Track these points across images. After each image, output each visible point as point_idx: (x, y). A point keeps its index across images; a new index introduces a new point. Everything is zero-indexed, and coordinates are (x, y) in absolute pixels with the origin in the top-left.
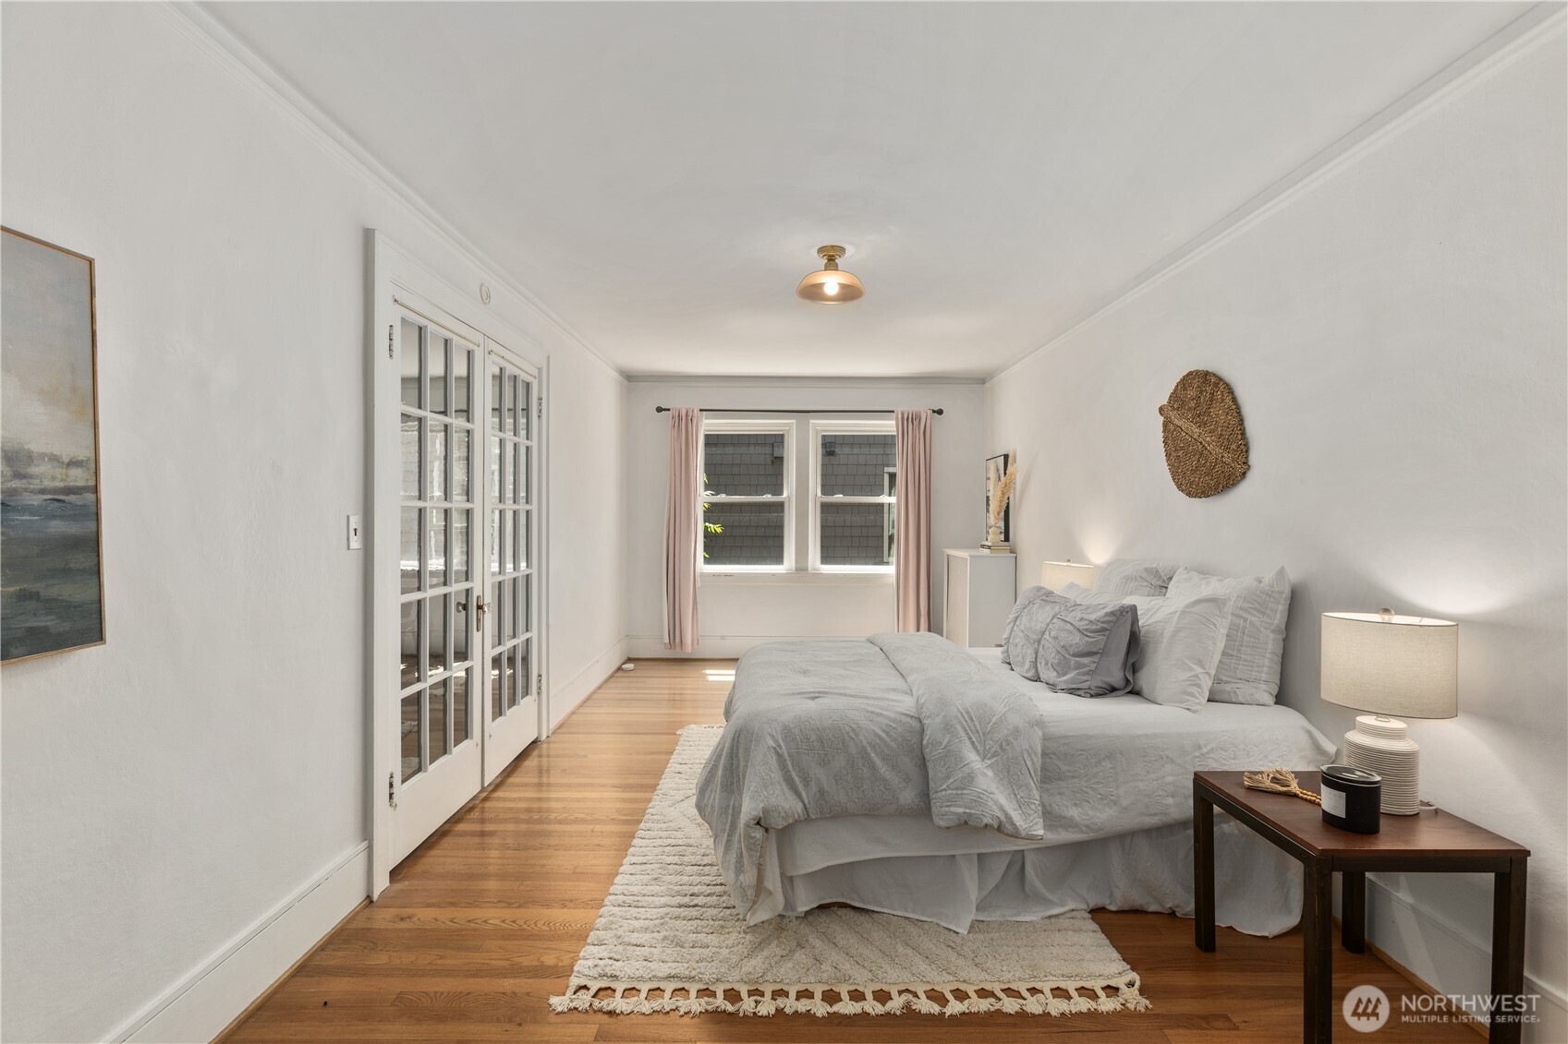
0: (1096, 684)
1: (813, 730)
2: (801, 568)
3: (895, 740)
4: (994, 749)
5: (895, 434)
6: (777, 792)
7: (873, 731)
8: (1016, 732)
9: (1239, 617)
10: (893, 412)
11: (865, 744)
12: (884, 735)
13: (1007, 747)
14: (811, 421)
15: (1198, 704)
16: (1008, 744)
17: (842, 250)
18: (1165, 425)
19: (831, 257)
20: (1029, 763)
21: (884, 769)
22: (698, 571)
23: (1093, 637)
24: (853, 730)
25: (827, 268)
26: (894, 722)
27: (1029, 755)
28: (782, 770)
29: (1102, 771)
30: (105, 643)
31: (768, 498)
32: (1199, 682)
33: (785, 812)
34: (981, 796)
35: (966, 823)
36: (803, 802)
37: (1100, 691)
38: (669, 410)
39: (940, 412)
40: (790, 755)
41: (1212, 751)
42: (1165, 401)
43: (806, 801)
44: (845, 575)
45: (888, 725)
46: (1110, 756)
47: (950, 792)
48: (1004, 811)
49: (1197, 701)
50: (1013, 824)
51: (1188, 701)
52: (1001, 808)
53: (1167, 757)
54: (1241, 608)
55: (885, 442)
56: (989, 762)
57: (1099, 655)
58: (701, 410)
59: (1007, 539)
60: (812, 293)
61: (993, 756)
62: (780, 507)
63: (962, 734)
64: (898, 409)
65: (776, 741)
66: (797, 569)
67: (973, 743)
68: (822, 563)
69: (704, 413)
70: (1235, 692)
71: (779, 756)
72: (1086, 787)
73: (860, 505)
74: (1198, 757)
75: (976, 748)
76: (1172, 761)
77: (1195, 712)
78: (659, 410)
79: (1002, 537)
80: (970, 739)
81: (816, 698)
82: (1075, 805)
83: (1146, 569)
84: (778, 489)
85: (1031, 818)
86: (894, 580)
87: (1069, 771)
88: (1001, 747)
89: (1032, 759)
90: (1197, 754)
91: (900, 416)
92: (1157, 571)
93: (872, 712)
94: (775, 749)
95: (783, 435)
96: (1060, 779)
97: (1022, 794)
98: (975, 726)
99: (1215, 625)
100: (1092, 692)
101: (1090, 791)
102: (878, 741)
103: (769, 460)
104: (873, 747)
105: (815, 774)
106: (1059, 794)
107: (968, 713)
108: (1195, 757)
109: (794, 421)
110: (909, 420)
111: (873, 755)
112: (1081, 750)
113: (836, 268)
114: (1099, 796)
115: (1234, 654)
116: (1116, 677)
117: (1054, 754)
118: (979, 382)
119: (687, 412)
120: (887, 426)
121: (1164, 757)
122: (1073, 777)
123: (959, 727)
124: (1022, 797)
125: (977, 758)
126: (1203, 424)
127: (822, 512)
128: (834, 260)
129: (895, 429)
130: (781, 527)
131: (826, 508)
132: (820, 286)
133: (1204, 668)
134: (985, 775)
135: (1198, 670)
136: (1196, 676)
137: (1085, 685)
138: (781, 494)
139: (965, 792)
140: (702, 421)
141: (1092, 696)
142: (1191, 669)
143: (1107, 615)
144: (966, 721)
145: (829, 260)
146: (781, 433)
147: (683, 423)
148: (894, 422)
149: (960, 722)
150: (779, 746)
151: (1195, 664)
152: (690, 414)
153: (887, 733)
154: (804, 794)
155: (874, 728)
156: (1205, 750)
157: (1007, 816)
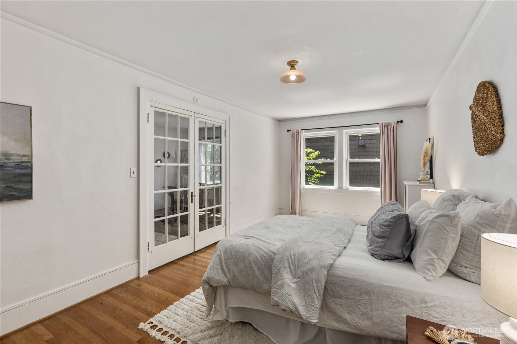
0: (384, 254)
1: (235, 251)
2: (341, 187)
3: (263, 261)
4: (299, 275)
5: (379, 133)
6: (215, 272)
7: (256, 256)
8: (312, 270)
9: (476, 228)
10: (378, 124)
11: (251, 260)
12: (260, 259)
13: (306, 276)
14: (344, 131)
15: (432, 276)
16: (306, 274)
17: (297, 62)
18: (472, 116)
19: (292, 65)
20: (315, 285)
21: (258, 273)
22: (302, 187)
23: (384, 229)
24: (249, 254)
25: (291, 69)
26: (266, 254)
27: (316, 281)
28: (220, 264)
29: (363, 300)
30: (33, 199)
31: (329, 161)
32: (433, 263)
33: (217, 281)
34: (284, 295)
35: (278, 306)
36: (227, 278)
37: (387, 257)
38: (291, 130)
39: (402, 122)
40: (225, 259)
41: (435, 306)
42: (471, 102)
43: (229, 278)
44: (359, 191)
45: (263, 255)
46: (367, 293)
47: (275, 289)
48: (295, 305)
49: (431, 274)
50: (298, 312)
51: (427, 273)
52: (293, 304)
53: (403, 302)
54: (478, 223)
55: (376, 137)
56: (295, 280)
57: (387, 239)
58: (302, 130)
59: (431, 177)
60: (285, 80)
61: (298, 278)
62: (332, 164)
63: (287, 264)
64: (380, 122)
65: (221, 253)
66: (339, 188)
67: (291, 270)
68: (350, 186)
69: (304, 130)
70: (469, 274)
71: (220, 258)
72: (354, 305)
73: (366, 163)
74: (425, 308)
75: (291, 272)
76: (406, 305)
77: (428, 280)
78: (288, 131)
79: (429, 176)
80: (290, 268)
81: (248, 238)
82: (349, 313)
83: (453, 196)
84: (332, 157)
85: (311, 313)
86: (380, 194)
87: (345, 295)
88: (303, 275)
89: (317, 284)
90: (424, 305)
91: (381, 125)
92: (459, 196)
93: (260, 248)
94: (219, 255)
95: (334, 137)
96: (340, 298)
97: (308, 300)
98: (295, 262)
99: (447, 231)
100: (382, 257)
101: (356, 308)
102: (257, 261)
103: (357, 146)
104: (254, 262)
105: (232, 268)
106: (340, 305)
107: (294, 256)
108: (422, 307)
109: (337, 131)
110: (386, 127)
111: (254, 266)
112: (351, 286)
113: (295, 69)
114: (361, 312)
115: (472, 250)
116: (396, 252)
117: (336, 284)
118: (423, 106)
119: (297, 131)
120: (376, 130)
121: (401, 301)
122: (347, 298)
123: (286, 262)
124: (308, 301)
125: (290, 277)
126: (484, 112)
127: (350, 166)
128: (294, 66)
129: (379, 131)
130: (333, 171)
131: (351, 164)
132: (288, 77)
133: (437, 255)
134: (289, 286)
135: (434, 256)
136: (432, 259)
137: (377, 253)
138: (333, 159)
139: (279, 291)
140: (302, 133)
141: (381, 259)
142: (430, 255)
143: (391, 218)
144: (291, 259)
145: (292, 66)
146: (333, 136)
147: (295, 135)
148: (379, 128)
149: (288, 260)
150: (221, 255)
151: (433, 253)
152: (298, 131)
153: (261, 258)
154: (228, 275)
155: (257, 255)
156: (429, 305)
157: (297, 309)
